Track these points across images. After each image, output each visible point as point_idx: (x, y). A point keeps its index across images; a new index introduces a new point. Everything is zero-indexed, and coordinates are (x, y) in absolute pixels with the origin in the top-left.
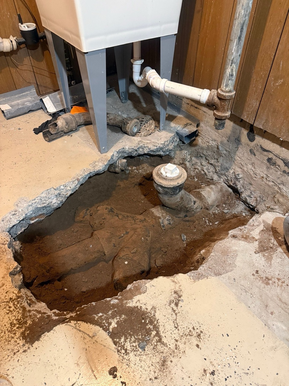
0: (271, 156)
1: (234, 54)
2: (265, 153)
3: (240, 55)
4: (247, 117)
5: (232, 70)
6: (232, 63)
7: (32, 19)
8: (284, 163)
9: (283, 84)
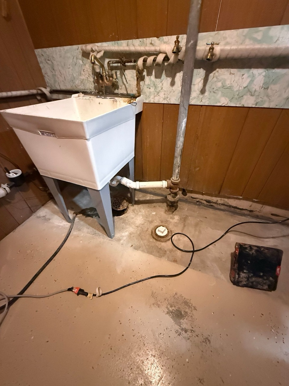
0: (198, 200)
1: (179, 163)
2: (195, 199)
6: (178, 167)
8: (206, 202)
9: (199, 170)
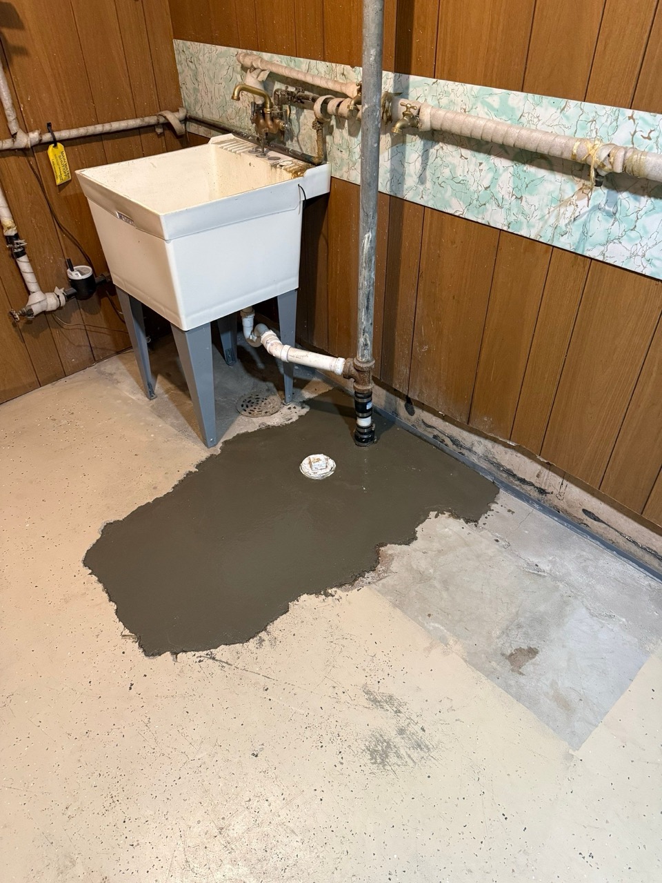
0: (436, 433)
1: (364, 323)
2: (429, 429)
3: (371, 324)
4: (400, 386)
5: (365, 340)
6: (364, 333)
7: (84, 260)
8: (452, 441)
9: (429, 350)
